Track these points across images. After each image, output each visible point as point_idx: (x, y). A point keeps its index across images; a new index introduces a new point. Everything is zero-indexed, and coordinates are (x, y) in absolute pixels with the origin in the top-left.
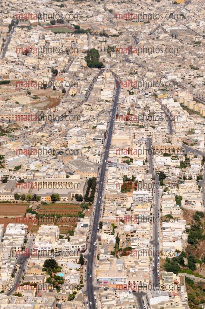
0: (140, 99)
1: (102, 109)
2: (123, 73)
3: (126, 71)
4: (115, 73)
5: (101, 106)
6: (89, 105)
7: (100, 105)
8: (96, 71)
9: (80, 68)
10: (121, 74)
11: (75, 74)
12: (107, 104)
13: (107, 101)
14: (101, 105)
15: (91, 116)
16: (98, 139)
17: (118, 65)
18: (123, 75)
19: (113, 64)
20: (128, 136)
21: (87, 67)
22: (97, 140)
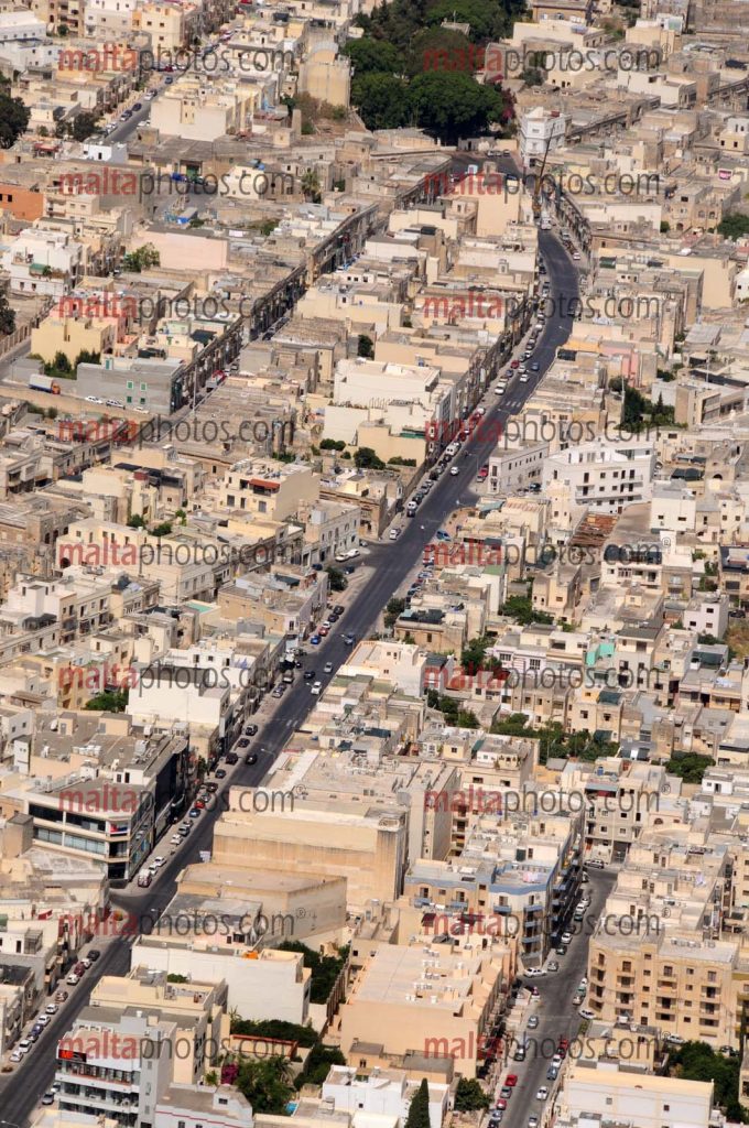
0: (693, 476)
1: (267, 533)
2: (654, 214)
3: (692, 191)
4: (579, 201)
5: (271, 501)
6: (159, 479)
7: (259, 489)
8: (398, 159)
9: (259, 118)
10: (626, 213)
11: (193, 166)
12: (350, 489)
13: (366, 459)
14: (275, 489)
15: (123, 584)
16: (74, 819)
17: (651, 124)
18: (641, 226)
19: (605, 110)
20: (374, 824)
21: (339, 115)
22: (63, 825)
